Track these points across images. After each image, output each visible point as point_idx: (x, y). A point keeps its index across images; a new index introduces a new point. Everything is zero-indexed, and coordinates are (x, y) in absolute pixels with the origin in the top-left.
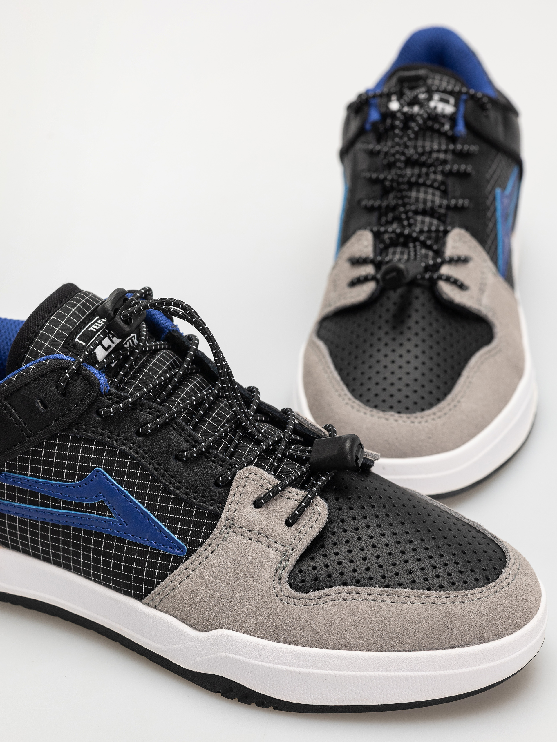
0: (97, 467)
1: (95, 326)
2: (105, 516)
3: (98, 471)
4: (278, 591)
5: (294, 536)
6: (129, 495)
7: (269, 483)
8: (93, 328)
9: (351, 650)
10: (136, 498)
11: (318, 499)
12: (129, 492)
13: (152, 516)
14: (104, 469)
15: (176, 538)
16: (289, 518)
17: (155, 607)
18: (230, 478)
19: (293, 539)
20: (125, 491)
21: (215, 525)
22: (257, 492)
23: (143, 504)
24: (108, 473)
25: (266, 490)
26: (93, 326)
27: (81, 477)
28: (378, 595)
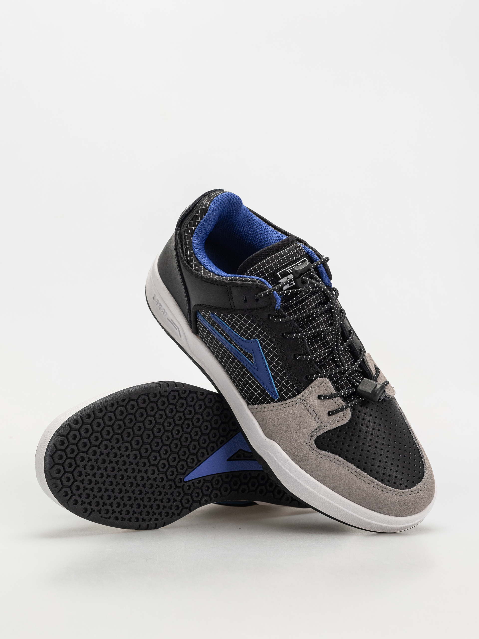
0: (257, 338)
1: (291, 270)
2: (250, 361)
3: (256, 341)
4: (308, 442)
5: (328, 421)
6: (265, 359)
7: (330, 391)
8: (289, 271)
9: (326, 486)
10: (267, 362)
11: (349, 410)
12: (266, 358)
13: (270, 374)
14: (259, 341)
15: (276, 391)
16: (331, 412)
17: (252, 413)
18: (313, 379)
19: (327, 422)
20: (264, 356)
21: (296, 395)
22: (322, 391)
23: (269, 367)
24: (260, 344)
25: (327, 393)
26: (290, 269)
27: (247, 338)
28: (351, 469)
